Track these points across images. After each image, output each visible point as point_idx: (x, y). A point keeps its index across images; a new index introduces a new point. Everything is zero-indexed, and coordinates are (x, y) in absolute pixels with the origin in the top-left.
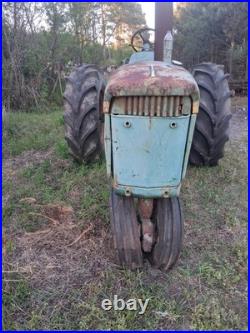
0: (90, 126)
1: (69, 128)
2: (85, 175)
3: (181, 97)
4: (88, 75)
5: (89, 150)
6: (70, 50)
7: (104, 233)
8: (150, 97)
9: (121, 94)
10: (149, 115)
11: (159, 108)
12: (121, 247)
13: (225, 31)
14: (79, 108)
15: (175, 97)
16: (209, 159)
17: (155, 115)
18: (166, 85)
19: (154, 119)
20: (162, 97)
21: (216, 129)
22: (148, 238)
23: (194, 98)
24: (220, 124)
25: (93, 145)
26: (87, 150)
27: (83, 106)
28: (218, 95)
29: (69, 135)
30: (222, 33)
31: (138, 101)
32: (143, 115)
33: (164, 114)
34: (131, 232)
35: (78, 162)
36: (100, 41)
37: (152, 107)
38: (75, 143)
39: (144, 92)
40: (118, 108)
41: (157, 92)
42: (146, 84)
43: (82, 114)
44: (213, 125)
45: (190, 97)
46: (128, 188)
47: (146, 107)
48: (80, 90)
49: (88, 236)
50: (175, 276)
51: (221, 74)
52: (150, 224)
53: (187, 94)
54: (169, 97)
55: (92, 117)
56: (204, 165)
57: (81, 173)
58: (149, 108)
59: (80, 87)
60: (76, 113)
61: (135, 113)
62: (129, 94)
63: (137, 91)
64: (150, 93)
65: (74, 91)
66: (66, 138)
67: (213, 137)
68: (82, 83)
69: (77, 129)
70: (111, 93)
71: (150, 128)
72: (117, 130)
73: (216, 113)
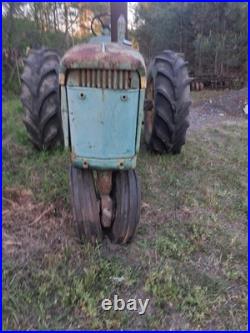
0: (50, 110)
1: (28, 111)
2: (46, 161)
3: (129, 72)
4: (48, 58)
5: (49, 136)
6: (28, 36)
7: (64, 213)
8: (102, 70)
9: (75, 66)
10: (101, 87)
11: (110, 80)
12: (80, 220)
13: (193, 23)
14: (38, 91)
15: (124, 71)
16: (171, 146)
17: (107, 87)
18: (115, 60)
19: (106, 91)
20: (113, 71)
21: (176, 115)
22: (107, 213)
23: (141, 73)
24: (180, 111)
25: (53, 130)
26: (48, 134)
27: (42, 89)
28: (178, 81)
29: (27, 118)
30: (190, 24)
31: (91, 74)
32: (96, 87)
33: (115, 87)
34: (90, 205)
35: (37, 148)
36: (62, 28)
37: (104, 80)
38: (34, 127)
39: (96, 65)
40: (73, 80)
41: (107, 65)
42: (97, 58)
43: (42, 97)
44: (173, 111)
45: (137, 71)
46: (85, 160)
47: (98, 80)
48: (38, 72)
49: (48, 216)
50: (133, 248)
51: (181, 62)
52: (109, 199)
53: (134, 68)
54: (118, 71)
55: (52, 100)
56: (167, 152)
57: (41, 159)
58: (101, 80)
59: (39, 69)
60: (35, 96)
61: (88, 85)
62: (81, 67)
63: (89, 64)
64: (101, 67)
65: (33, 74)
66: (25, 122)
67: (174, 123)
68: (41, 66)
69: (36, 113)
70: (65, 66)
71: (103, 99)
72: (72, 102)
73: (176, 100)
